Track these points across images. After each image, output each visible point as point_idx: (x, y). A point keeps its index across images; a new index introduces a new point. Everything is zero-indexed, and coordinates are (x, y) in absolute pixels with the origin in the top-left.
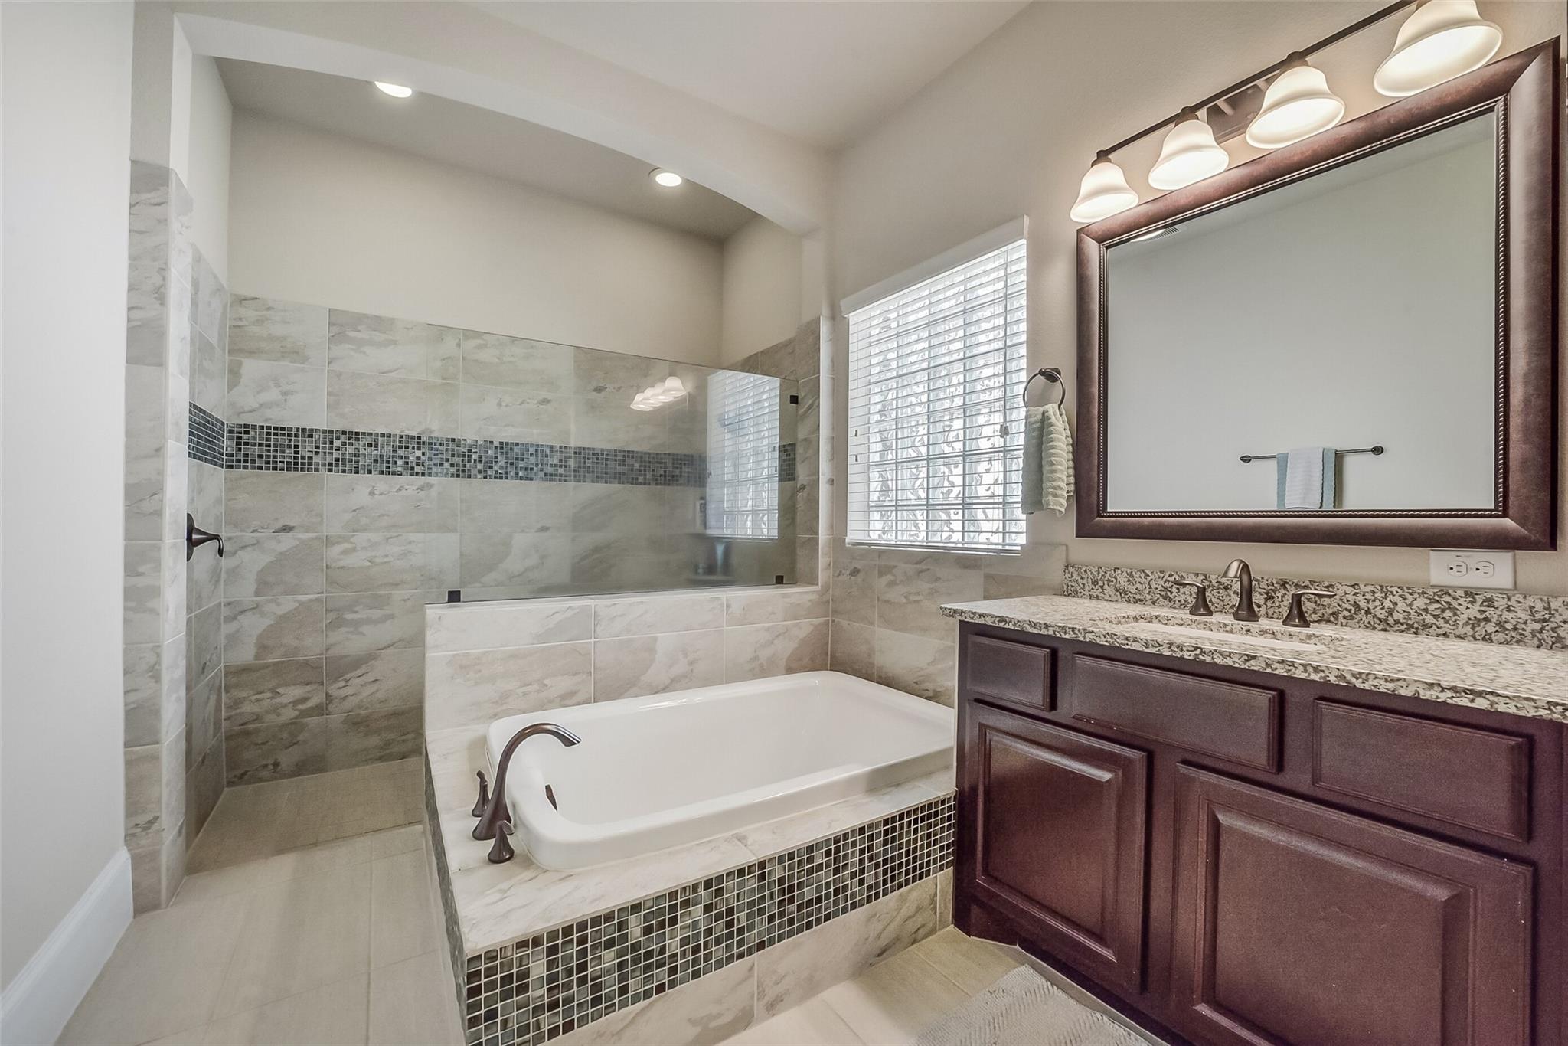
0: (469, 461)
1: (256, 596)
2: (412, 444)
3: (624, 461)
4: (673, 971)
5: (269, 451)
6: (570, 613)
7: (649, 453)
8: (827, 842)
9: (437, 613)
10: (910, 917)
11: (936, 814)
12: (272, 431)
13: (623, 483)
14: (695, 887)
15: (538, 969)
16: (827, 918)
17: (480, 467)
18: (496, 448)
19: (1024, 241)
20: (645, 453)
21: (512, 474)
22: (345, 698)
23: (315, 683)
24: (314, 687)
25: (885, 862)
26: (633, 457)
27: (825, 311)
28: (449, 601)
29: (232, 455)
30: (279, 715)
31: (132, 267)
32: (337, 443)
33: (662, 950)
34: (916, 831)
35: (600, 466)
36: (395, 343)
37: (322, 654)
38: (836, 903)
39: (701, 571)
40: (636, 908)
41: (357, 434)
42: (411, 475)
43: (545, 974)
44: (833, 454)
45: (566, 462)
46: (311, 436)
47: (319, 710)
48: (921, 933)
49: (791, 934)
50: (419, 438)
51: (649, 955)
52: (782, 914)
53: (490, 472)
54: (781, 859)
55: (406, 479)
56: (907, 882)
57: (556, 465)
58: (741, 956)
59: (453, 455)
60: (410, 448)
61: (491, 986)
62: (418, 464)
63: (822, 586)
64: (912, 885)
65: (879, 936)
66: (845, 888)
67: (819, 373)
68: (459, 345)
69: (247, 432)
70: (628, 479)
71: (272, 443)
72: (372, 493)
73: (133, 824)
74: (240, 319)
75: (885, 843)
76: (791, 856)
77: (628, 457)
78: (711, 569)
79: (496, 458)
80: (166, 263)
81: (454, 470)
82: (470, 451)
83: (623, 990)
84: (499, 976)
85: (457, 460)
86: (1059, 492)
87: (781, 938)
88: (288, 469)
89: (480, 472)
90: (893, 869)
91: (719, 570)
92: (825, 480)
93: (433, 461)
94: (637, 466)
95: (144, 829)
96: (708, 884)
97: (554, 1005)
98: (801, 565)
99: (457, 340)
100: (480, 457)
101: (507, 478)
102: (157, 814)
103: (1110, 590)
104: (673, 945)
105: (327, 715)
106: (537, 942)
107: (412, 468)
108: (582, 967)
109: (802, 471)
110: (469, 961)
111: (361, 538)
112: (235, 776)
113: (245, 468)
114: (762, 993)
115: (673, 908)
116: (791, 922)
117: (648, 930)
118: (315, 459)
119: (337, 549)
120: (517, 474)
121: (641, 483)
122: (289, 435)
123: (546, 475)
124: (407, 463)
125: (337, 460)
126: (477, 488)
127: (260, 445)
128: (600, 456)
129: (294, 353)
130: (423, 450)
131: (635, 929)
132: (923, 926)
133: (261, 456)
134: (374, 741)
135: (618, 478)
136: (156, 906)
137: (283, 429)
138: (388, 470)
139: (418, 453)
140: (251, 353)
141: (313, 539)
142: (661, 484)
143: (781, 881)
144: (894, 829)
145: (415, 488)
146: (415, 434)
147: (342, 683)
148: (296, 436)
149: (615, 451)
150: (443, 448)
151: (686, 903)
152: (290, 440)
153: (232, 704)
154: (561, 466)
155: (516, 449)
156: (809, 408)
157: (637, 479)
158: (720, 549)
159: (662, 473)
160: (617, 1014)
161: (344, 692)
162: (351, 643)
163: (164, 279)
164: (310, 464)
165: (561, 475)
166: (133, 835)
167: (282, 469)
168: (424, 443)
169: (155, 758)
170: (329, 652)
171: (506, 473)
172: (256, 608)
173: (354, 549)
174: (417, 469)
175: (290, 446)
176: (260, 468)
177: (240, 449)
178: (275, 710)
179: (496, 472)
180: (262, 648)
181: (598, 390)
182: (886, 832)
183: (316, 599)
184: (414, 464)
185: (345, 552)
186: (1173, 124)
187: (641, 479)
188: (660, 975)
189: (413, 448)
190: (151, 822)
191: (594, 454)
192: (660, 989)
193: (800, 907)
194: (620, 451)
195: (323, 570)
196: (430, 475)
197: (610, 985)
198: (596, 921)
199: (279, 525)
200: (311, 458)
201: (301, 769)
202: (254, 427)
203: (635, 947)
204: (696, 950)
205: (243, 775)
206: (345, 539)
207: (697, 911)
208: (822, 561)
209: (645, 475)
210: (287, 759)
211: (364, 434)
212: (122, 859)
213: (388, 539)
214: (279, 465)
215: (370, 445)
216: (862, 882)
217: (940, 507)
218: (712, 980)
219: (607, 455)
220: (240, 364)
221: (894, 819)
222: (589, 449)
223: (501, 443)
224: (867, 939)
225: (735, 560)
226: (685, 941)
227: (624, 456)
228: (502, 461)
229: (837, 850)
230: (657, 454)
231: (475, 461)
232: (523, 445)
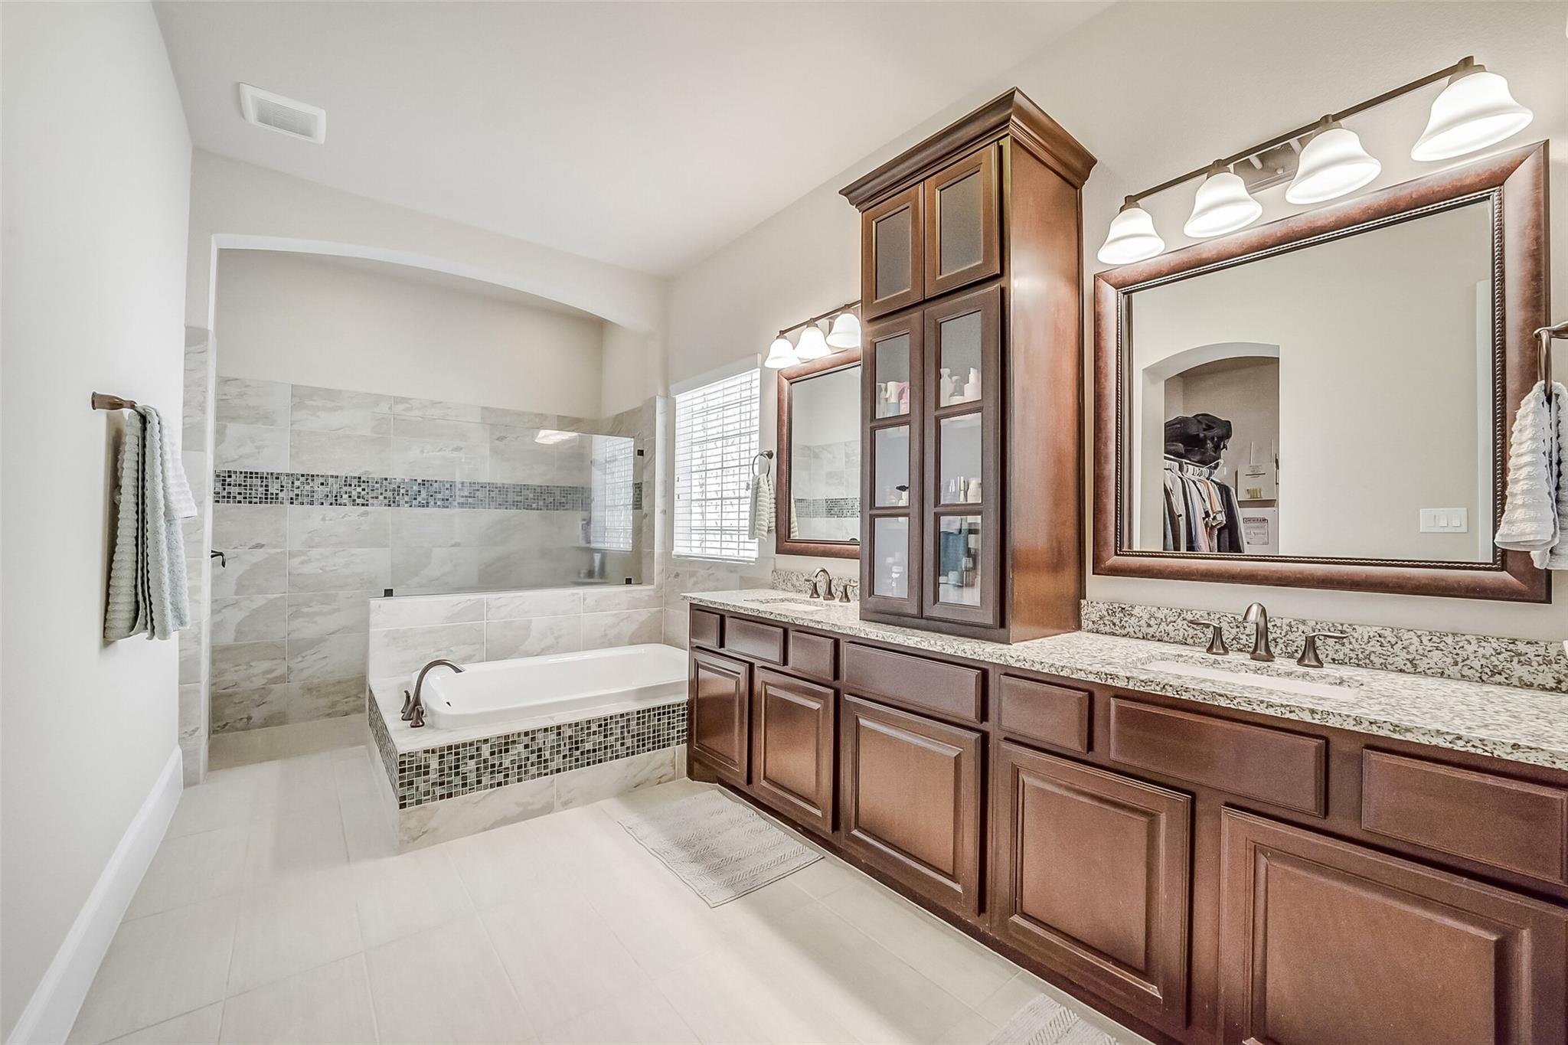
0: (398, 495)
1: (236, 595)
2: (355, 482)
3: (521, 492)
4: (507, 776)
5: (246, 490)
6: (469, 603)
7: (541, 486)
8: (599, 719)
9: (379, 604)
10: (656, 769)
11: (674, 712)
12: (248, 475)
13: (520, 509)
14: (519, 735)
15: (434, 764)
16: (600, 761)
17: (407, 498)
18: (419, 484)
19: (759, 369)
20: (538, 486)
21: (432, 503)
22: (302, 670)
23: (280, 659)
24: (278, 661)
25: (638, 735)
26: (528, 489)
27: (660, 391)
28: (385, 596)
29: (219, 493)
30: (251, 682)
31: (186, 392)
32: (297, 483)
33: (501, 764)
34: (659, 720)
35: (502, 496)
36: (341, 408)
37: (285, 638)
38: (605, 754)
39: (582, 575)
40: (486, 741)
41: (313, 476)
42: (353, 505)
43: (438, 768)
44: (666, 493)
45: (474, 494)
46: (277, 478)
47: (282, 679)
48: (663, 779)
49: (577, 767)
50: (360, 478)
51: (493, 766)
52: (571, 756)
53: (414, 502)
54: (570, 725)
55: (349, 508)
56: (654, 749)
57: (466, 497)
58: (546, 774)
59: (386, 490)
60: (353, 485)
61: (411, 769)
62: (359, 497)
63: (657, 586)
64: (657, 750)
65: (635, 776)
66: (612, 746)
67: (655, 436)
68: (390, 409)
69: (230, 476)
70: (524, 505)
71: (248, 484)
72: (324, 519)
73: (183, 732)
74: (225, 394)
75: (638, 724)
76: (577, 725)
77: (524, 489)
78: (590, 574)
79: (419, 491)
80: (206, 388)
81: (386, 501)
82: (399, 487)
83: (479, 782)
84: (415, 765)
85: (389, 494)
86: (762, 528)
87: (570, 768)
88: (260, 502)
89: (407, 502)
90: (643, 740)
91: (596, 574)
92: (659, 511)
93: (370, 496)
94: (531, 496)
95: (191, 735)
96: (526, 734)
97: (442, 784)
98: (645, 571)
99: (389, 405)
100: (407, 491)
101: (428, 506)
102: (198, 726)
103: (789, 585)
104: (507, 763)
105: (288, 682)
106: (433, 751)
107: (354, 500)
108: (457, 767)
109: (645, 503)
110: (400, 755)
111: (315, 553)
112: (219, 727)
113: (228, 502)
114: (559, 796)
115: (506, 744)
116: (577, 760)
117: (492, 753)
118: (281, 495)
119: (296, 561)
120: (435, 503)
121: (534, 509)
122: (261, 478)
123: (459, 503)
124: (350, 497)
125: (297, 495)
126: (407, 515)
127: (240, 485)
128: (502, 489)
129: (266, 418)
130: (363, 487)
131: (486, 751)
132: (665, 775)
133: (240, 494)
134: (323, 702)
135: (516, 505)
136: (196, 783)
137: (256, 473)
138: (336, 502)
139: (359, 489)
140: (233, 419)
141: (278, 553)
142: (550, 509)
143: (570, 737)
144: (644, 717)
145: (356, 515)
146: (357, 475)
147: (300, 659)
148: (266, 478)
149: (514, 485)
150: (378, 485)
151: (514, 742)
152: (262, 482)
153: (217, 673)
154: (470, 497)
155: (435, 485)
156: (651, 459)
157: (531, 506)
158: (597, 557)
159: (552, 501)
160: (475, 794)
161: (301, 665)
162: (307, 630)
163: (205, 398)
164: (277, 499)
165: (470, 503)
166: (183, 738)
167: (256, 503)
168: (364, 482)
169: (197, 692)
170: (290, 636)
171: (427, 503)
172: (235, 604)
173: (310, 561)
174: (358, 501)
175: (262, 486)
176: (240, 502)
177: (224, 489)
178: (249, 678)
179: (420, 502)
180: (240, 632)
181: (500, 439)
182: (638, 718)
183: (281, 598)
184: (356, 498)
185: (302, 563)
186: (806, 326)
187: (534, 506)
188: (500, 777)
189: (355, 486)
190: (194, 731)
191: (496, 488)
192: (499, 784)
193: (582, 753)
194: (518, 485)
195: (286, 576)
196: (367, 505)
197: (472, 778)
198: (464, 745)
199: (253, 544)
200: (277, 494)
201: (267, 722)
202: (235, 472)
203: (485, 761)
204: (520, 767)
205: (225, 725)
206: (301, 553)
207: (520, 747)
208: (657, 568)
209: (538, 503)
210: (257, 714)
211: (318, 475)
212: (178, 752)
213: (335, 553)
214: (254, 500)
215: (322, 484)
216: (622, 744)
217: (711, 532)
218: (528, 784)
219: (507, 488)
220: (225, 427)
221: (644, 711)
222: (493, 484)
223: (423, 481)
224: (626, 777)
225: (608, 568)
226: (513, 762)
227: (521, 489)
228: (424, 494)
229: (606, 725)
230: (548, 487)
231: (403, 494)
232: (440, 482)
